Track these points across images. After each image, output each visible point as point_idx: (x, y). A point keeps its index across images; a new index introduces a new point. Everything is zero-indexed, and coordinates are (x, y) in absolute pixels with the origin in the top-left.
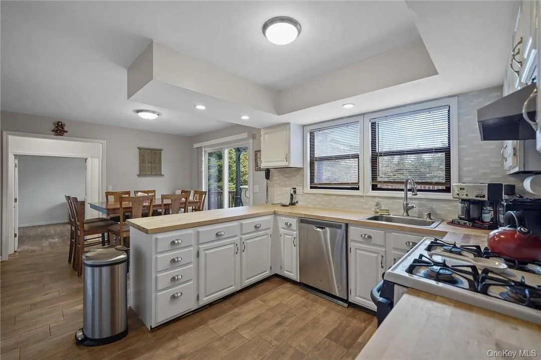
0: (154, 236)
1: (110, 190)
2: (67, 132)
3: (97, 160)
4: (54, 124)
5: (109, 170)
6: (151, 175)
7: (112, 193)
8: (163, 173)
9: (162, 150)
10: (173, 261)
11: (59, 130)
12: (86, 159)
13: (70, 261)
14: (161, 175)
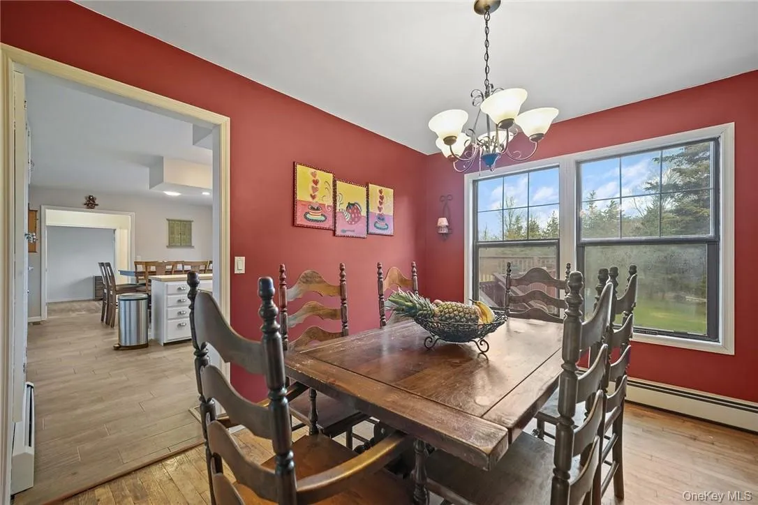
0: (166, 283)
1: (139, 260)
2: (97, 205)
3: (126, 231)
4: (86, 198)
5: (138, 241)
6: (181, 246)
7: (140, 263)
8: (193, 245)
9: (192, 221)
10: (180, 301)
11: (91, 204)
12: (115, 230)
13: (102, 320)
14: (190, 246)
